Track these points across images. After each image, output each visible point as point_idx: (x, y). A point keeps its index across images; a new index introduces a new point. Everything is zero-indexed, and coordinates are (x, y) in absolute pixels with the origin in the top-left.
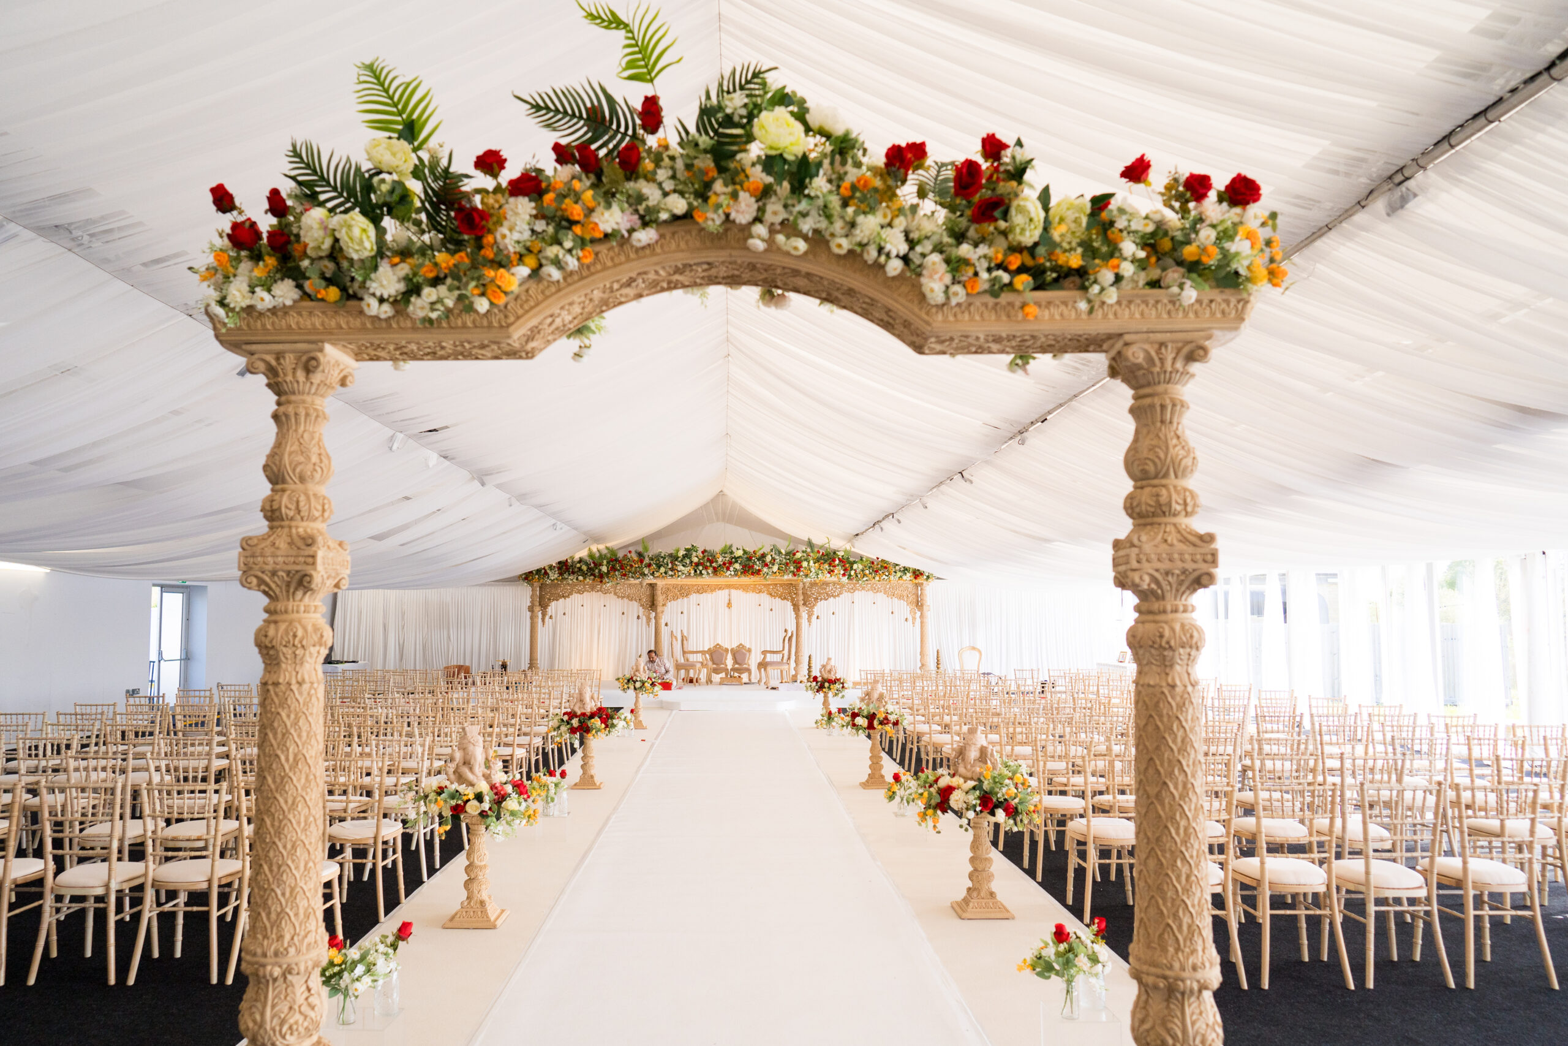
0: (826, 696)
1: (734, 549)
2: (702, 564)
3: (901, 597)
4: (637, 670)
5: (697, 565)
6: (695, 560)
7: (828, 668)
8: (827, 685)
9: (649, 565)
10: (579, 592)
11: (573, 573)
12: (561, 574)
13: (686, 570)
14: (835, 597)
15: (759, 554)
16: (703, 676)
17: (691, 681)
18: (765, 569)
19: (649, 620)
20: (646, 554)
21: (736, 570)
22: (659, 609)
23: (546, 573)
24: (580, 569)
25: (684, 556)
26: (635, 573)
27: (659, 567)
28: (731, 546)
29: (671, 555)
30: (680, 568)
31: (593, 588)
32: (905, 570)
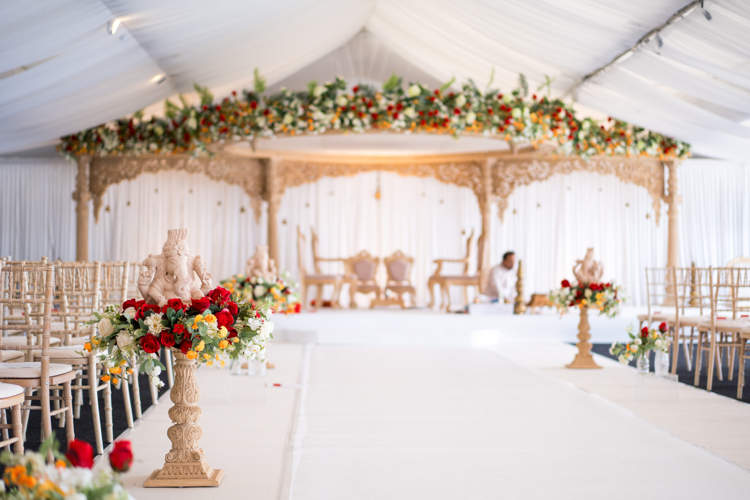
0: (583, 315)
1: (404, 86)
2: (353, 109)
3: (639, 182)
4: (258, 267)
5: (345, 110)
6: (342, 102)
7: (589, 264)
8: (588, 293)
9: (266, 113)
10: (151, 169)
11: (142, 138)
12: (122, 141)
13: (326, 118)
14: (540, 180)
15: (444, 94)
16: (344, 299)
17: (327, 305)
18: (455, 119)
19: (258, 213)
20: (261, 96)
21: (408, 120)
22: (275, 197)
23: (99, 140)
24: (152, 133)
25: (325, 96)
26: (242, 126)
27: (282, 114)
28: (400, 82)
29: (300, 96)
30: (318, 115)
31: (172, 163)
32: (650, 139)
